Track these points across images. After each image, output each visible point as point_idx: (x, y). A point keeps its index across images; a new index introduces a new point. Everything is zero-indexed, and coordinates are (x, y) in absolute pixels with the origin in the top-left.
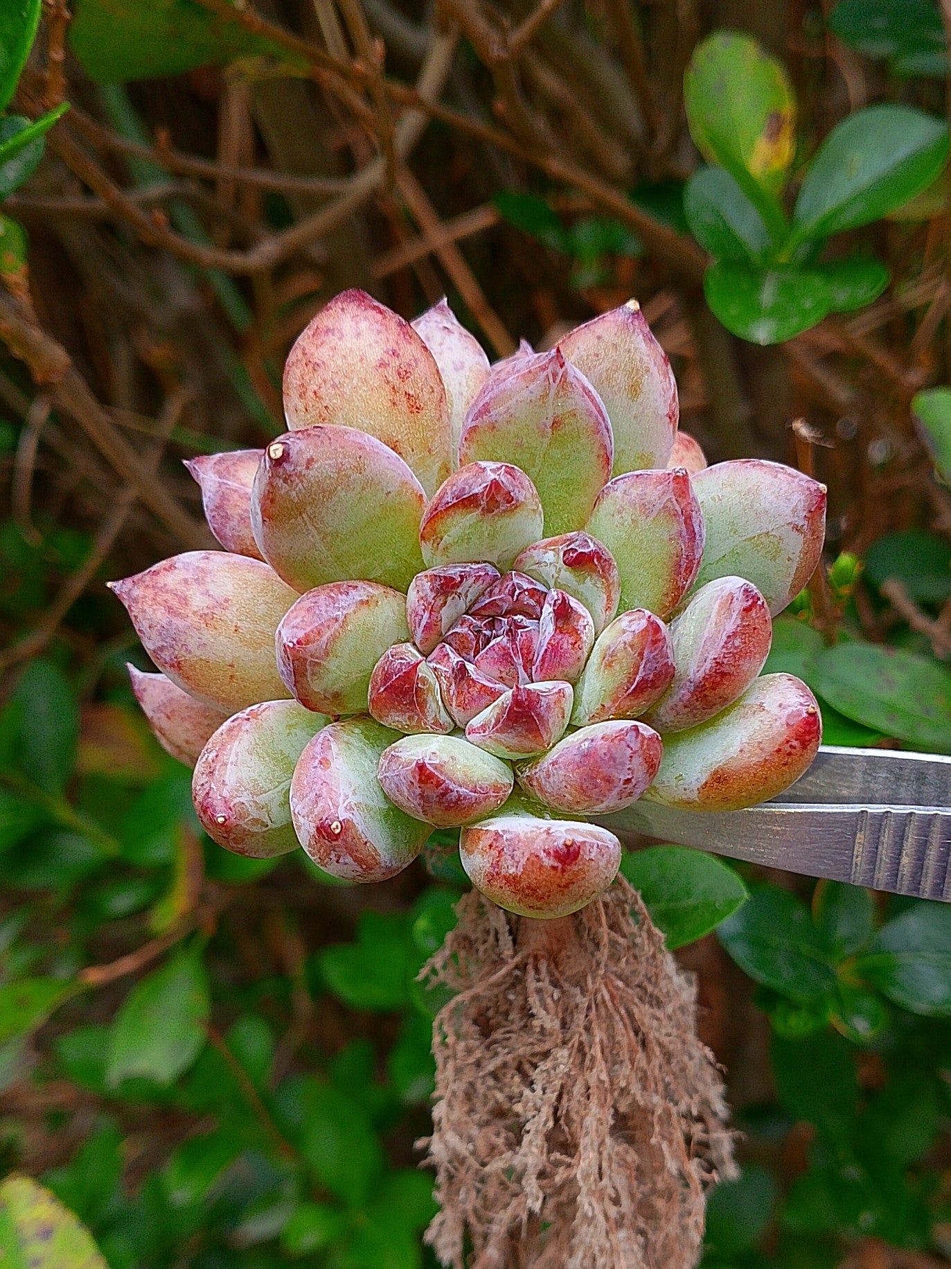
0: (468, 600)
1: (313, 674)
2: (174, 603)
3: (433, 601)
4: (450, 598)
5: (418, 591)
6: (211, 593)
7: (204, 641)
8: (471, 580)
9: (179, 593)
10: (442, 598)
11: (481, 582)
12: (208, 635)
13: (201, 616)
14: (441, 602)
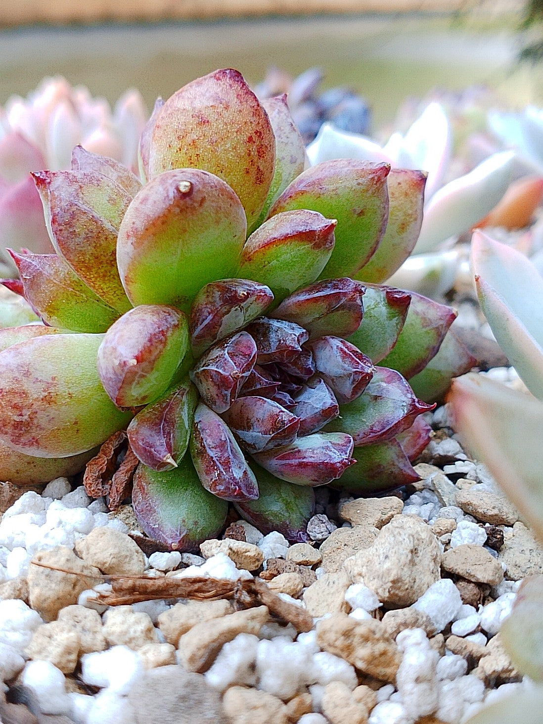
0: (247, 315)
1: (138, 383)
2: (17, 400)
3: (220, 308)
4: (233, 309)
5: (208, 296)
6: (40, 378)
7: (52, 416)
8: (254, 298)
9: (17, 391)
10: (228, 307)
11: (261, 300)
12: (52, 411)
13: (42, 399)
14: (226, 310)
